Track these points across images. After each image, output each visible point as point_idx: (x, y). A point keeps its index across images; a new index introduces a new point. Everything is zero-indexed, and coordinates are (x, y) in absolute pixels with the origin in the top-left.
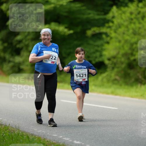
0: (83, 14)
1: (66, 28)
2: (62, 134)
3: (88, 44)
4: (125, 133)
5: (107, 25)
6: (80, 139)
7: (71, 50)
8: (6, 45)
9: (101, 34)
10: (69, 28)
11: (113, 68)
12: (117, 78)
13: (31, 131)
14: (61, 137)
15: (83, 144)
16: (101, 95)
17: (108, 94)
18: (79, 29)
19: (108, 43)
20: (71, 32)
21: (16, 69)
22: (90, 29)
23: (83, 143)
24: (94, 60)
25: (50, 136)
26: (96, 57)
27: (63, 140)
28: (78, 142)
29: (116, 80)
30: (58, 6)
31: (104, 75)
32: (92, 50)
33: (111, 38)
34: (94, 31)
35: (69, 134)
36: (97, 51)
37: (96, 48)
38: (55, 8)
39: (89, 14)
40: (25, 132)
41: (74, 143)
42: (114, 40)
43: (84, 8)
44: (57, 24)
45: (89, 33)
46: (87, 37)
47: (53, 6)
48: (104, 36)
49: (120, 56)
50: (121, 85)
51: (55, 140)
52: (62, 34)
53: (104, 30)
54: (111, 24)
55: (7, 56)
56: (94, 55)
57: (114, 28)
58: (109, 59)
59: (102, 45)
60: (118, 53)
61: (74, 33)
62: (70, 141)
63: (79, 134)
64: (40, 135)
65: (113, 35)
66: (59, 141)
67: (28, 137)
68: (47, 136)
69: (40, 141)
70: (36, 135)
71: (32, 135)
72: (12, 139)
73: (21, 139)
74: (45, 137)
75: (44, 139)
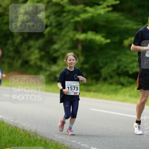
0: (122, 24)
1: (103, 37)
2: (81, 140)
3: (126, 54)
4: (145, 142)
6: (98, 146)
7: (109, 60)
8: (43, 53)
10: (106, 38)
13: (52, 136)
14: (79, 143)
18: (117, 39)
20: (108, 41)
22: (127, 39)
24: (132, 70)
25: (69, 142)
26: (133, 68)
27: (81, 146)
30: (95, 15)
32: (129, 60)
35: (88, 140)
36: (134, 61)
37: (134, 58)
38: (93, 17)
39: (128, 23)
40: (45, 137)
43: (122, 18)
44: (94, 33)
45: (126, 42)
46: (124, 47)
47: (90, 14)
51: (73, 145)
52: (99, 43)
55: (44, 65)
56: (132, 65)
61: (111, 43)
62: (87, 147)
63: (98, 141)
64: (59, 141)
66: (76, 147)
67: (46, 142)
68: (66, 141)
69: (58, 146)
70: (55, 141)
71: (51, 140)
72: (29, 144)
73: (39, 144)
74: (63, 143)
75: (61, 145)
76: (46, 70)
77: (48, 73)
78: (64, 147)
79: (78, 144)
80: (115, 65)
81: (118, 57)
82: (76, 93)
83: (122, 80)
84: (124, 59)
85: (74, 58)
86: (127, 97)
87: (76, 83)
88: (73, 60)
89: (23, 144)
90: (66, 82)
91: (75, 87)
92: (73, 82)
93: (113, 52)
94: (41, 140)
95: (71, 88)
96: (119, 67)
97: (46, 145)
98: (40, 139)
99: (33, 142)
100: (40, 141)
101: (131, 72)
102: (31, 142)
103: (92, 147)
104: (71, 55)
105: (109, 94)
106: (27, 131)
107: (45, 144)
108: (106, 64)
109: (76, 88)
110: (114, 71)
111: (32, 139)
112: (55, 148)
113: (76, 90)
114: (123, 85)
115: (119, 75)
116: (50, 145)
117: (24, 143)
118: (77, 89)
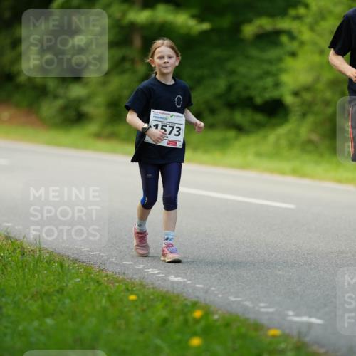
1: (193, 16)
3: (248, 57)
4: (295, 261)
5: (292, 12)
6: (185, 273)
7: (206, 72)
9: (278, 33)
10: (201, 18)
11: (304, 115)
12: (314, 137)
13: (75, 252)
14: (142, 266)
15: (189, 282)
16: (267, 176)
17: (283, 173)
18: (226, 22)
19: (293, 54)
20: (206, 26)
21: (72, 114)
22: (249, 21)
23: (190, 280)
25: (117, 264)
26: (265, 89)
27: (145, 272)
28: (179, 279)
29: (310, 142)
31: (282, 130)
32: (256, 72)
33: (302, 44)
34: (261, 27)
36: (267, 73)
37: (266, 67)
40: (59, 253)
41: (169, 280)
42: (307, 48)
44: (171, 8)
45: (249, 30)
46: (242, 41)
48: (284, 39)
49: (320, 86)
50: (321, 155)
51: (126, 272)
52: (183, 31)
53: (284, 24)
54: (302, 11)
56: (260, 84)
57: (309, 20)
58: (296, 94)
59: (280, 60)
60: (317, 80)
61: (212, 31)
62: (160, 275)
64: (92, 263)
65: (306, 35)
66: (134, 276)
67: (62, 266)
68: (110, 263)
69: (90, 274)
70: (84, 262)
71: (75, 261)
72: (23, 270)
73: (46, 270)
74: (103, 267)
75: (99, 271)
76: (56, 97)
77: (60, 103)
78: (107, 276)
79: (139, 269)
80: (222, 84)
81: (230, 65)
82: (175, 142)
83: (238, 117)
84: (242, 70)
85: (171, 52)
86: (250, 158)
87: (178, 116)
88: (170, 57)
89: (9, 269)
90: (152, 110)
91: (173, 128)
92: (172, 113)
93: (217, 53)
94: (51, 260)
95: (162, 128)
96: (230, 88)
97: (63, 271)
98: (47, 259)
99: (32, 265)
100: (49, 262)
101: (259, 101)
102: (26, 265)
103: (173, 276)
104: (163, 44)
105: (206, 151)
106: (17, 240)
107: (60, 271)
108: (199, 81)
109: (175, 130)
110: (219, 96)
111: (30, 260)
112: (85, 278)
113: (176, 135)
114: (240, 129)
115: (231, 106)
116: (73, 271)
117: (11, 267)
118: (177, 133)
